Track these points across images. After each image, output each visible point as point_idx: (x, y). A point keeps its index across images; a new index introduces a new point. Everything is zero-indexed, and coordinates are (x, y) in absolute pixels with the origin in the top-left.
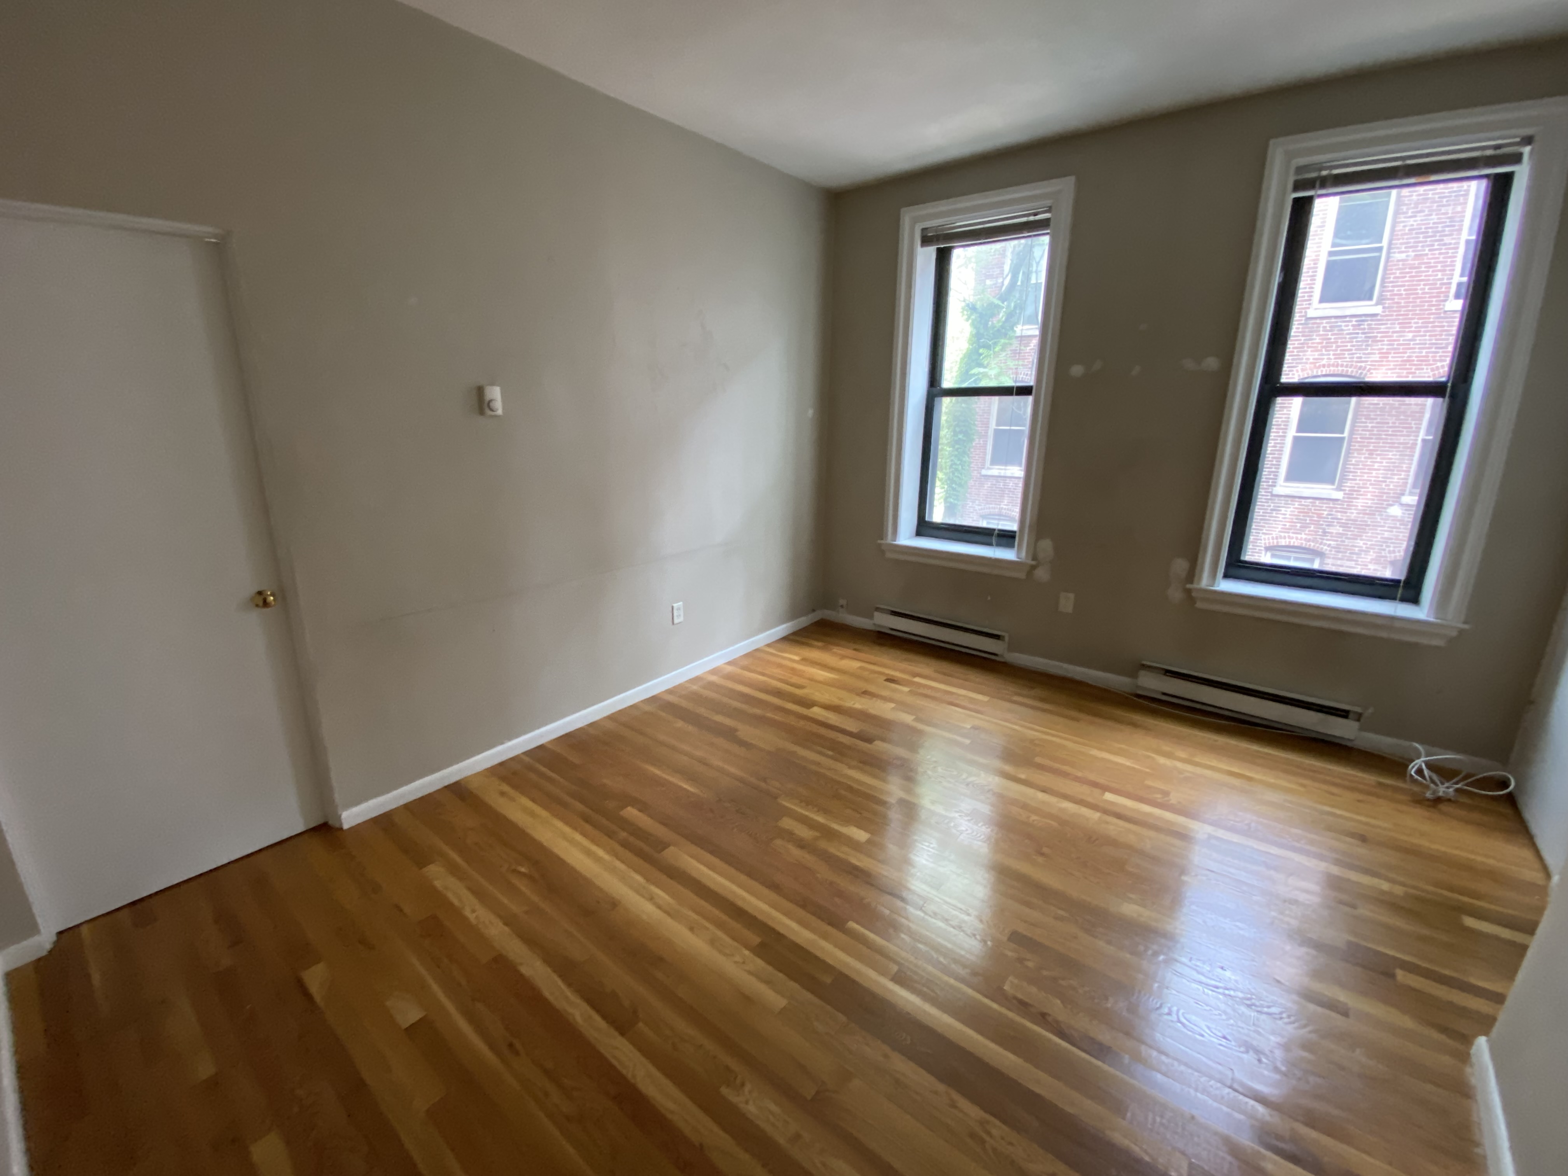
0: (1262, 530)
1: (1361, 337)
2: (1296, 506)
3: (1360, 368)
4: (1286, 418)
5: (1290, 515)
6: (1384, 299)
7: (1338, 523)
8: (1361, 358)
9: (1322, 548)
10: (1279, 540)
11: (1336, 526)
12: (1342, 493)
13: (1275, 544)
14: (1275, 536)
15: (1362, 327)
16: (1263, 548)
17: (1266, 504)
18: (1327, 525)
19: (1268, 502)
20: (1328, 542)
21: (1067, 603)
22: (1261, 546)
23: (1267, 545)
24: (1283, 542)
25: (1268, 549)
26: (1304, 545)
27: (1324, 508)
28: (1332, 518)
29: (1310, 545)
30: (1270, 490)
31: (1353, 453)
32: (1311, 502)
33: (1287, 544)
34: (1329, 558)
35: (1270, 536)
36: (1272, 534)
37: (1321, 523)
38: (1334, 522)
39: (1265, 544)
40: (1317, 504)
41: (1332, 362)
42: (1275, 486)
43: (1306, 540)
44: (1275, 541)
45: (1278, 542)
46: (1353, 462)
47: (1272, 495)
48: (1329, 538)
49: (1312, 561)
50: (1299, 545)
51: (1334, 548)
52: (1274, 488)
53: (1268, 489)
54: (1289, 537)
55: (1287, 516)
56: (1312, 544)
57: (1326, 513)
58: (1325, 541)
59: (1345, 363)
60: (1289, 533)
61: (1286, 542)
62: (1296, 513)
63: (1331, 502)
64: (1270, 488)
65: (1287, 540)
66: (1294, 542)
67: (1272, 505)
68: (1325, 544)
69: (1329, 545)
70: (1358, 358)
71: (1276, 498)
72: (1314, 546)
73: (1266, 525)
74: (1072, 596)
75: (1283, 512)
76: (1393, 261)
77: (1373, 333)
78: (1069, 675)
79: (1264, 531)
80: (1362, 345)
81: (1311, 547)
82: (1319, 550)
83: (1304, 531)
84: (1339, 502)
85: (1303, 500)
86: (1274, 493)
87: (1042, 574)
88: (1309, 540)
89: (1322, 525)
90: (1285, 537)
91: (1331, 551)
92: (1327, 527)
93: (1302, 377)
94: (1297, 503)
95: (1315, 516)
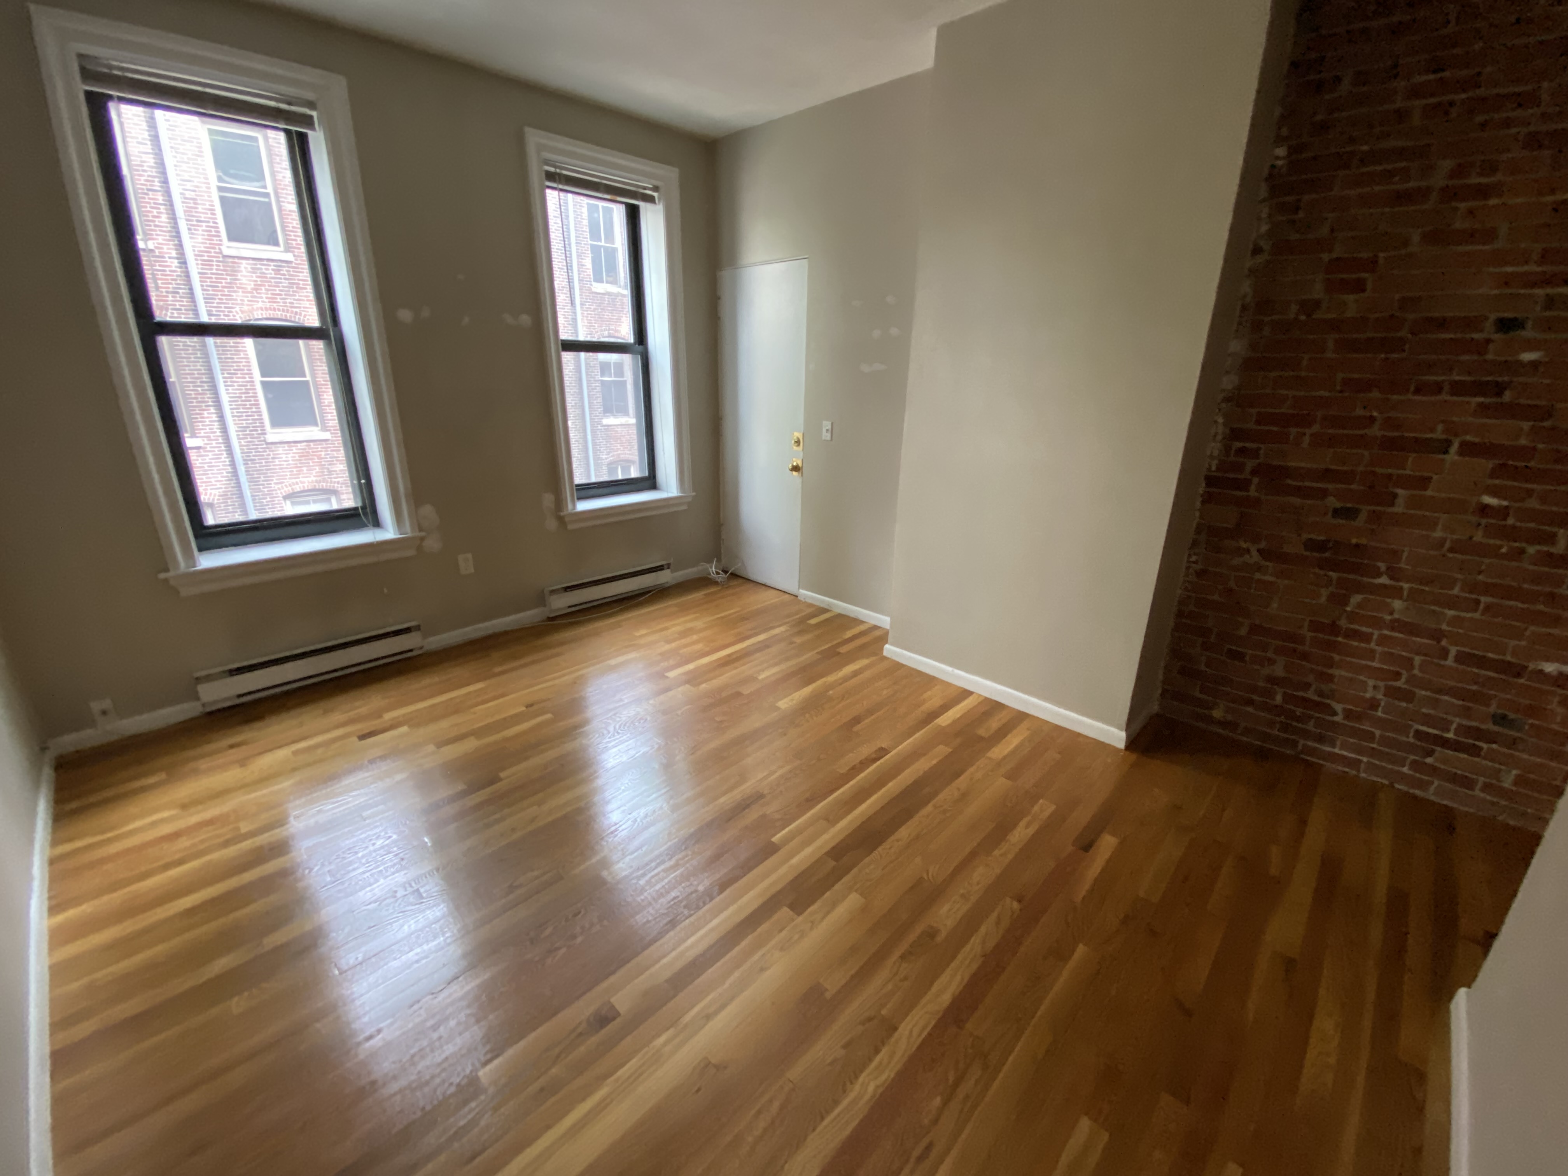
0: (272, 480)
1: (286, 283)
2: (295, 451)
3: (296, 313)
4: (246, 362)
5: (293, 460)
6: (291, 248)
7: (337, 460)
8: (292, 303)
9: (334, 487)
10: (293, 487)
11: (336, 464)
12: (328, 433)
13: (291, 491)
14: (287, 484)
15: (282, 272)
16: (281, 499)
17: (265, 454)
18: (330, 465)
19: (266, 452)
20: (337, 480)
21: (466, 564)
22: (279, 497)
23: (284, 494)
24: (297, 488)
25: (286, 498)
26: (317, 487)
27: (319, 449)
28: (330, 458)
29: (322, 486)
30: (262, 439)
31: (323, 395)
32: (307, 446)
33: (302, 489)
34: (343, 494)
35: (283, 485)
36: (284, 482)
37: (323, 463)
38: (333, 461)
39: (281, 493)
40: (312, 446)
41: (268, 305)
42: (265, 434)
43: (317, 481)
44: (290, 488)
45: (292, 489)
46: (326, 404)
47: (267, 444)
48: (335, 476)
49: (328, 500)
50: (313, 487)
51: (342, 484)
52: (266, 436)
53: (260, 438)
54: (302, 482)
55: (291, 462)
56: (324, 484)
57: (323, 453)
58: (333, 480)
59: (281, 308)
60: (299, 478)
61: (300, 487)
62: (297, 458)
63: (324, 443)
64: (262, 436)
65: (301, 485)
66: (308, 486)
67: (271, 453)
68: (335, 482)
69: (338, 483)
70: (290, 303)
71: (273, 446)
72: (326, 486)
73: (275, 475)
74: (469, 556)
75: (284, 459)
76: (285, 210)
77: (295, 280)
78: (490, 632)
79: (275, 481)
80: (289, 291)
81: (325, 487)
82: (332, 488)
83: (312, 474)
84: (330, 442)
85: (299, 445)
86: (269, 441)
87: (433, 544)
88: (320, 482)
89: (325, 465)
90: (297, 483)
91: (341, 487)
92: (329, 467)
93: (244, 319)
94: (294, 448)
95: (315, 457)
